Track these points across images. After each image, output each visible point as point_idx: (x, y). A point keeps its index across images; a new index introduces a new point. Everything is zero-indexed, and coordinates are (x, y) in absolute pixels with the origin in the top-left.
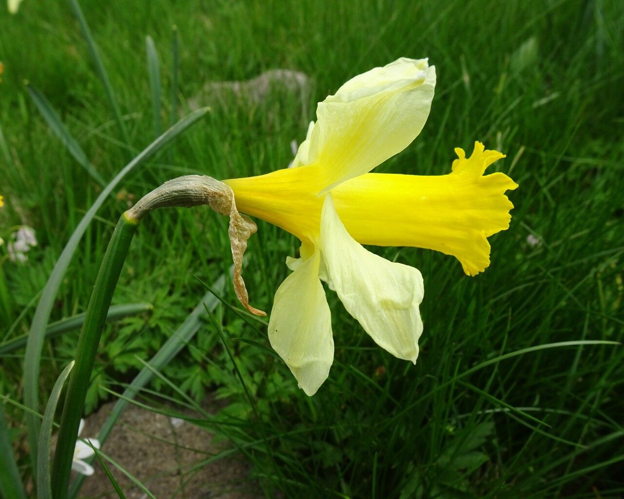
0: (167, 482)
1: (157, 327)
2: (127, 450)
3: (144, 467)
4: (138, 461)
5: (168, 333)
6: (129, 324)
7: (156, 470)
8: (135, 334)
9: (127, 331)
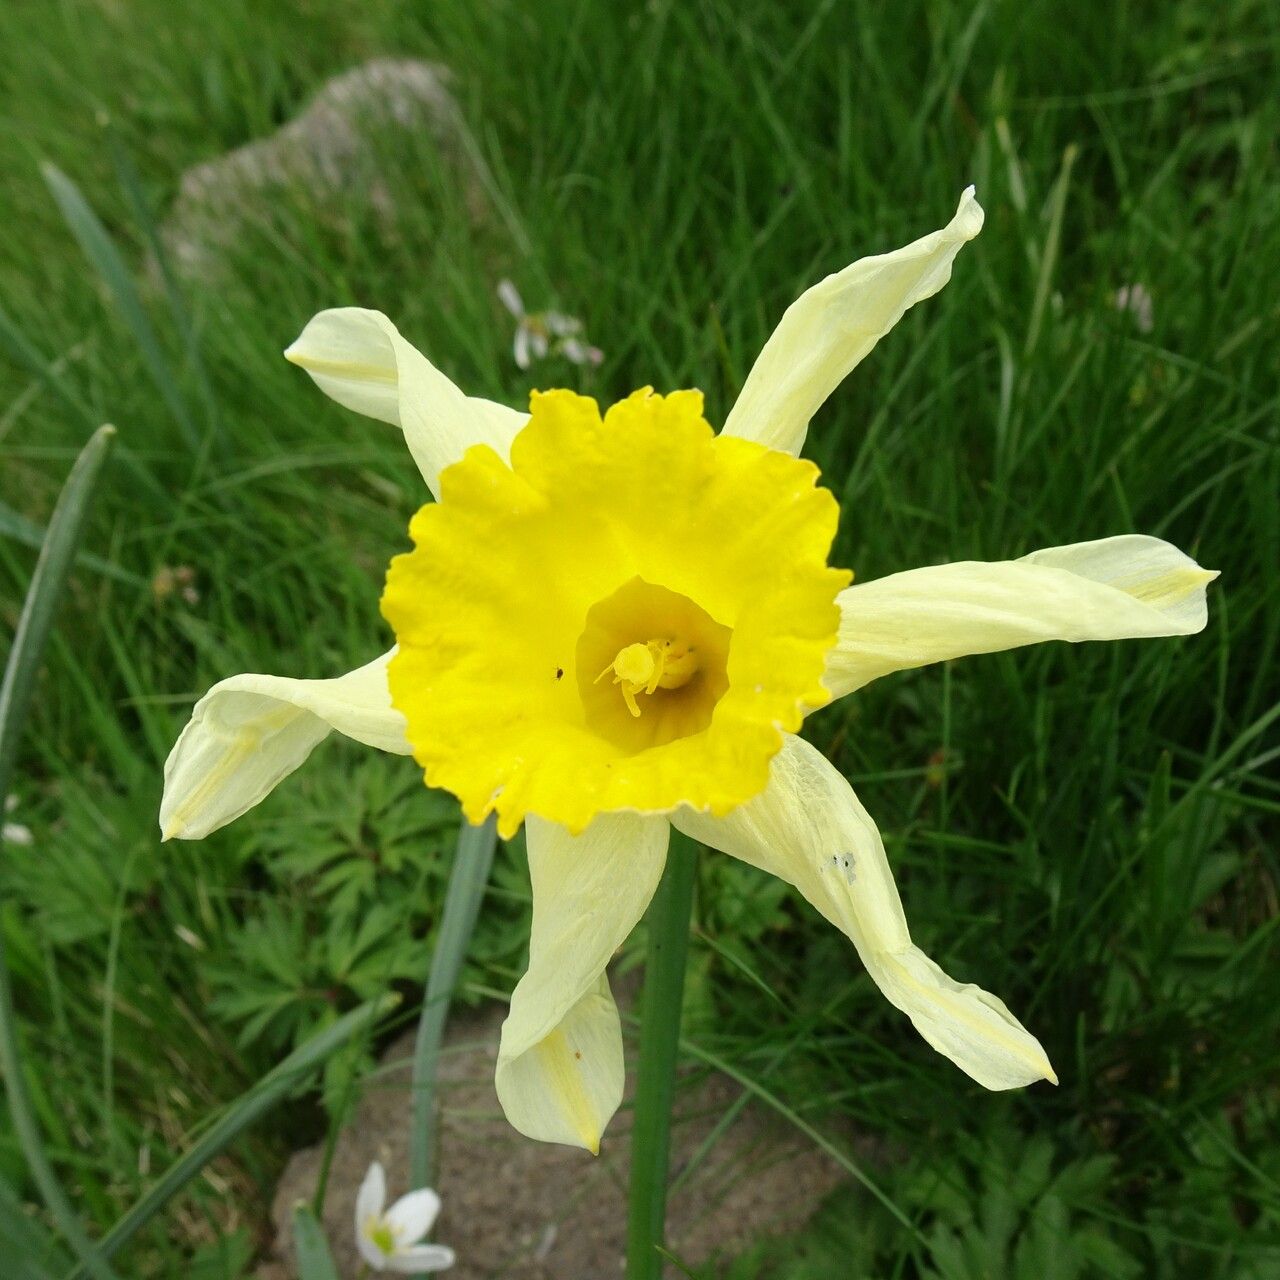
0: (583, 1181)
1: (408, 865)
2: (462, 1152)
3: (518, 1172)
4: (499, 1165)
5: (438, 868)
6: (340, 886)
7: (546, 1167)
8: (364, 903)
9: (345, 903)
